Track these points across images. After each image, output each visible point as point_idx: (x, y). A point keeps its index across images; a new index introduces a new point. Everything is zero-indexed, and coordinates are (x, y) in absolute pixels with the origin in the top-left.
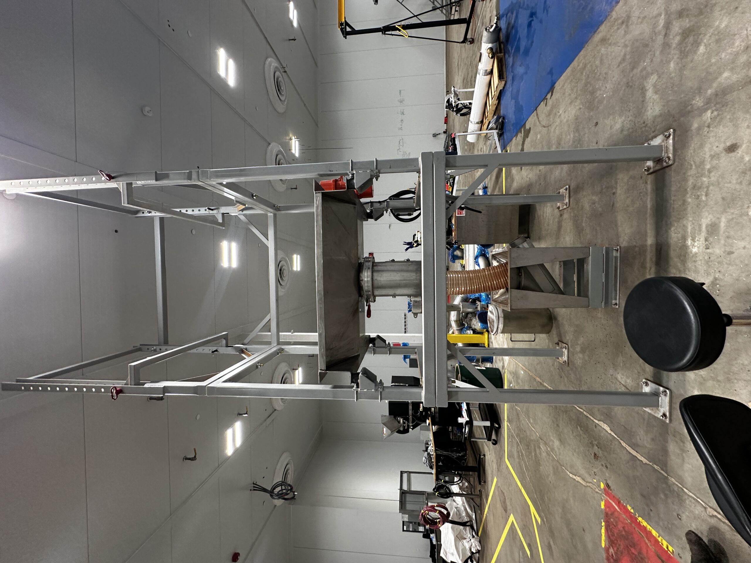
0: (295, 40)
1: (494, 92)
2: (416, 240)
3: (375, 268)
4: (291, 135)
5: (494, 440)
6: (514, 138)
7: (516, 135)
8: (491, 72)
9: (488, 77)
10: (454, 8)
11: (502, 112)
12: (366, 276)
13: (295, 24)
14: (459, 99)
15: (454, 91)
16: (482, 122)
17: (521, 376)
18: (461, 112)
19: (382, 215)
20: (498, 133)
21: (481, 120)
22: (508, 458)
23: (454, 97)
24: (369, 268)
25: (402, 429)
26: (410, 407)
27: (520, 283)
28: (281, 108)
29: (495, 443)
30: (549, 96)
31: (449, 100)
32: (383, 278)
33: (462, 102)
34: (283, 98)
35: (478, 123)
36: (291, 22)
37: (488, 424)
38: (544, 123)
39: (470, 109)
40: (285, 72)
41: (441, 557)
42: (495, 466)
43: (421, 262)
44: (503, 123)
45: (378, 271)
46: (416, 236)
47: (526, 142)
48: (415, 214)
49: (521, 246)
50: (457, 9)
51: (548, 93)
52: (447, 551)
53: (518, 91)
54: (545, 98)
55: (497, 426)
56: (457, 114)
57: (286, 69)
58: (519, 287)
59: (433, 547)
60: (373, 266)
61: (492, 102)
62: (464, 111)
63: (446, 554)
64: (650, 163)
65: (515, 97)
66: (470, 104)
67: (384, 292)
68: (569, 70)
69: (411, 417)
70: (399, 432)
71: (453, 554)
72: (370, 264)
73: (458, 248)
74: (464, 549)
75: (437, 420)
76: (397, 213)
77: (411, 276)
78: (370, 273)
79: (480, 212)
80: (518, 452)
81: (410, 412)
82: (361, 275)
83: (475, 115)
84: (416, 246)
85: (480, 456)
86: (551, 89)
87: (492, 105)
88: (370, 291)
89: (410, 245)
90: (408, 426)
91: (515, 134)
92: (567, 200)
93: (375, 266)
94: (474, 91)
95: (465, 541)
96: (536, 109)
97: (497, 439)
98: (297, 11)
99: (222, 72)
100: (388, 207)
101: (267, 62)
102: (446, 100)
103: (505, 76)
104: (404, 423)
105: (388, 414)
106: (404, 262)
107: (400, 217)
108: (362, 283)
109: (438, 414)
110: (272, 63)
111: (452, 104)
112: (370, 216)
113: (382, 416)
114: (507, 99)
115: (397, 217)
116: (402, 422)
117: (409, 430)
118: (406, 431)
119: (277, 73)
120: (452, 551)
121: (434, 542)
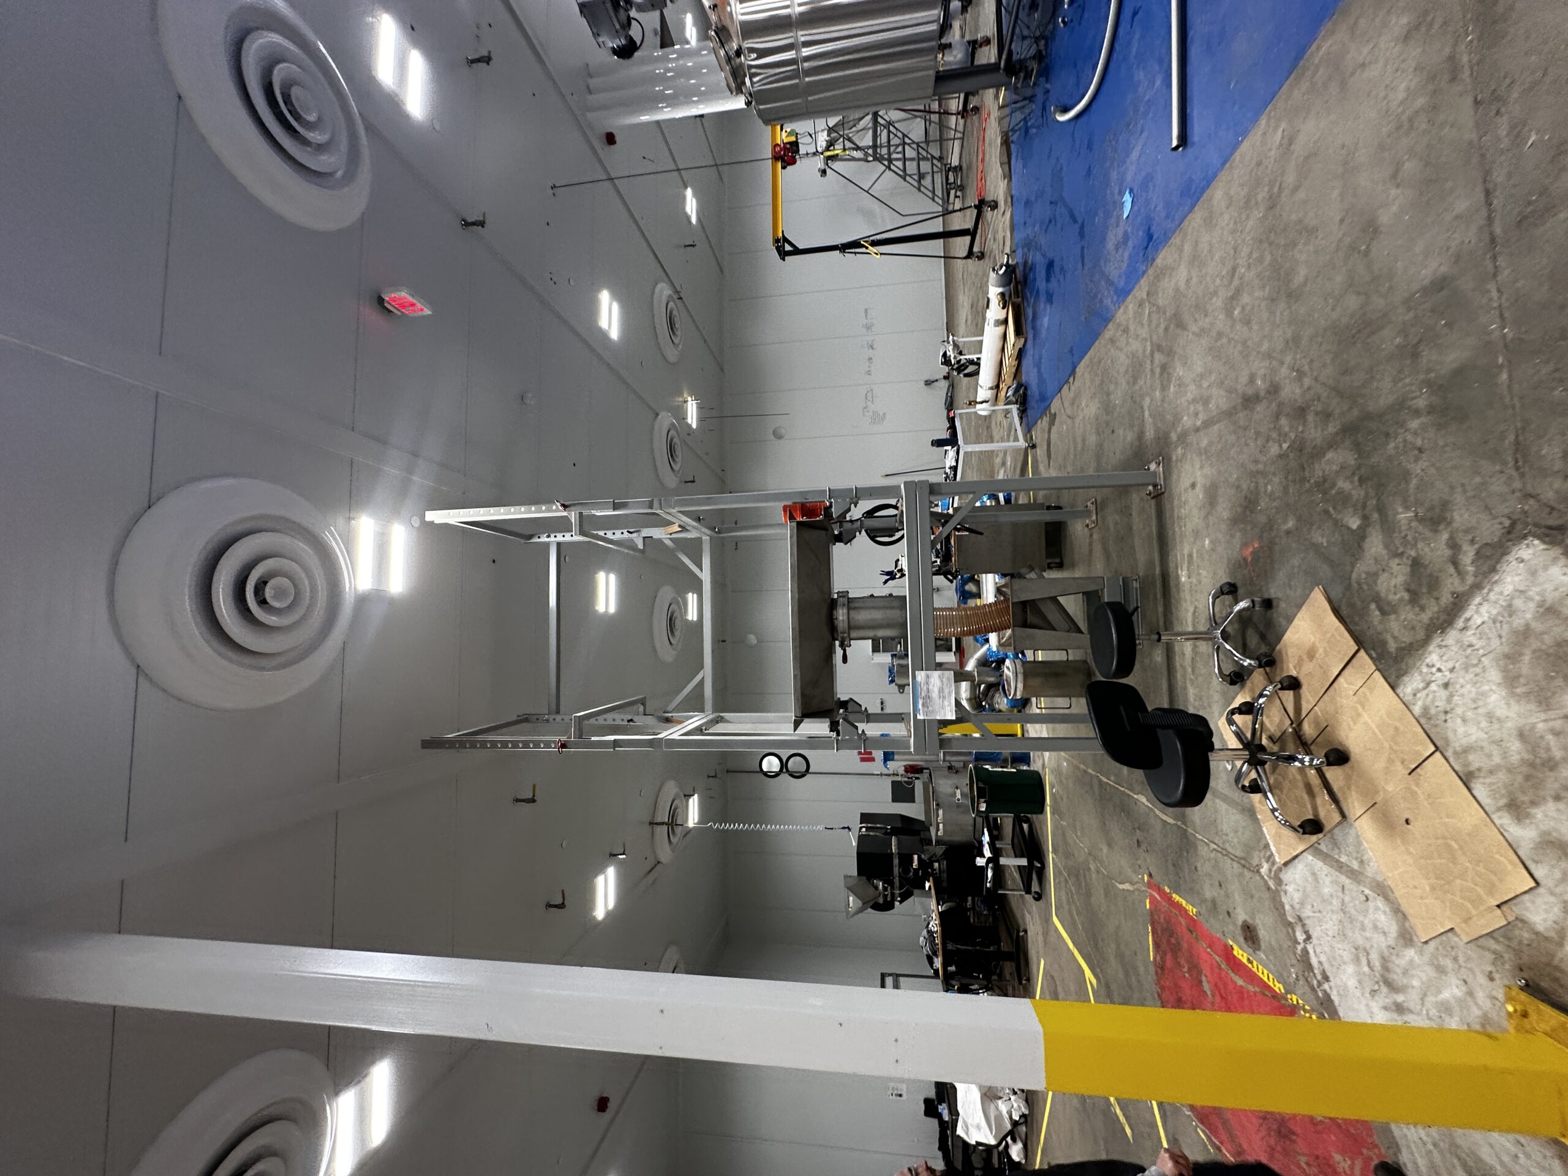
0: (693, 246)
1: (1010, 350)
2: (899, 568)
3: (852, 605)
4: (685, 396)
5: (1036, 893)
6: (1039, 421)
7: (1041, 417)
8: (1006, 321)
9: (1001, 329)
10: (952, 192)
11: (1024, 379)
12: (841, 614)
13: (694, 220)
14: (961, 353)
15: (954, 341)
16: (997, 387)
17: (1064, 771)
18: (966, 372)
19: (855, 537)
20: (1018, 409)
21: (995, 384)
22: (1056, 915)
23: (953, 350)
24: (844, 605)
25: (881, 900)
26: (896, 861)
27: (1026, 620)
28: (672, 354)
29: (1038, 897)
30: (1071, 380)
31: (945, 353)
32: (862, 616)
33: (967, 357)
34: (676, 341)
35: (991, 388)
36: (688, 218)
37: (1024, 862)
38: (1069, 412)
39: (978, 364)
40: (680, 298)
41: (959, 1136)
42: (1040, 938)
43: (905, 597)
44: (1025, 395)
45: (855, 608)
46: (900, 563)
47: (1052, 431)
48: (898, 535)
49: (1027, 576)
50: (959, 193)
51: (1070, 376)
52: (969, 1121)
53: (1041, 358)
54: (1067, 382)
55: (1039, 865)
56: (958, 373)
57: (682, 295)
58: (1025, 625)
59: (943, 1125)
60: (848, 602)
61: (1009, 363)
62: (971, 369)
63: (968, 1129)
64: (1151, 488)
65: (1038, 365)
66: (979, 359)
67: (862, 633)
68: (1087, 357)
69: (897, 881)
70: (877, 907)
71: (978, 1127)
72: (845, 600)
73: (972, 579)
74: (999, 1117)
75: (945, 884)
76: (873, 535)
77: (895, 614)
78: (845, 611)
79: (981, 534)
80: (1067, 894)
81: (896, 870)
82: (835, 613)
83: (986, 377)
84: (900, 577)
85: (1018, 932)
86: (1073, 372)
87: (1010, 366)
88: (845, 633)
89: (891, 575)
90: (893, 895)
91: (1039, 415)
92: (1094, 518)
93: (852, 603)
94: (981, 342)
95: (1000, 1102)
96: (1060, 391)
97: (1041, 890)
98: (697, 202)
99: (603, 323)
100: (862, 527)
101: (657, 290)
102: (941, 354)
103: (1024, 331)
104: (885, 889)
105: (855, 873)
106: (885, 597)
107: (878, 539)
108: (836, 622)
109: (945, 875)
110: (664, 291)
111: (950, 360)
112: (839, 539)
113: (846, 877)
114: (1027, 362)
115: (873, 539)
116: (881, 887)
117: (894, 904)
118: (887, 906)
119: (671, 304)
120: (977, 1121)
121: (946, 1118)
